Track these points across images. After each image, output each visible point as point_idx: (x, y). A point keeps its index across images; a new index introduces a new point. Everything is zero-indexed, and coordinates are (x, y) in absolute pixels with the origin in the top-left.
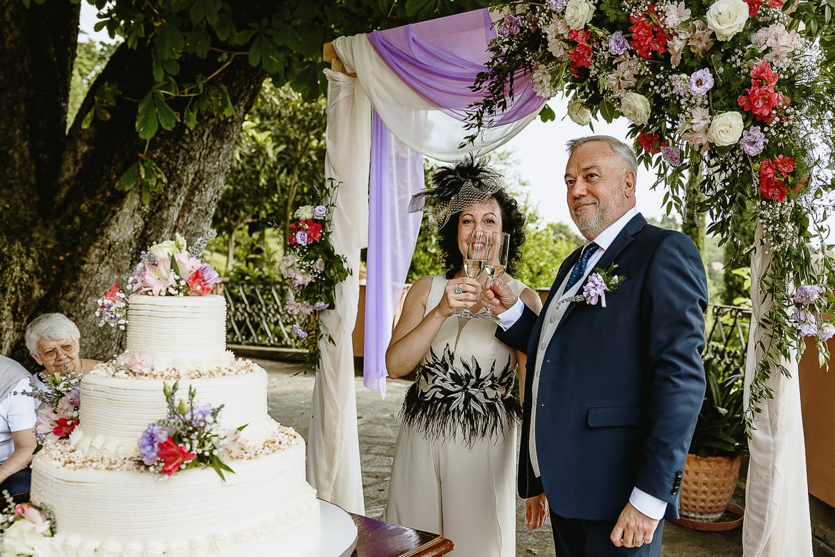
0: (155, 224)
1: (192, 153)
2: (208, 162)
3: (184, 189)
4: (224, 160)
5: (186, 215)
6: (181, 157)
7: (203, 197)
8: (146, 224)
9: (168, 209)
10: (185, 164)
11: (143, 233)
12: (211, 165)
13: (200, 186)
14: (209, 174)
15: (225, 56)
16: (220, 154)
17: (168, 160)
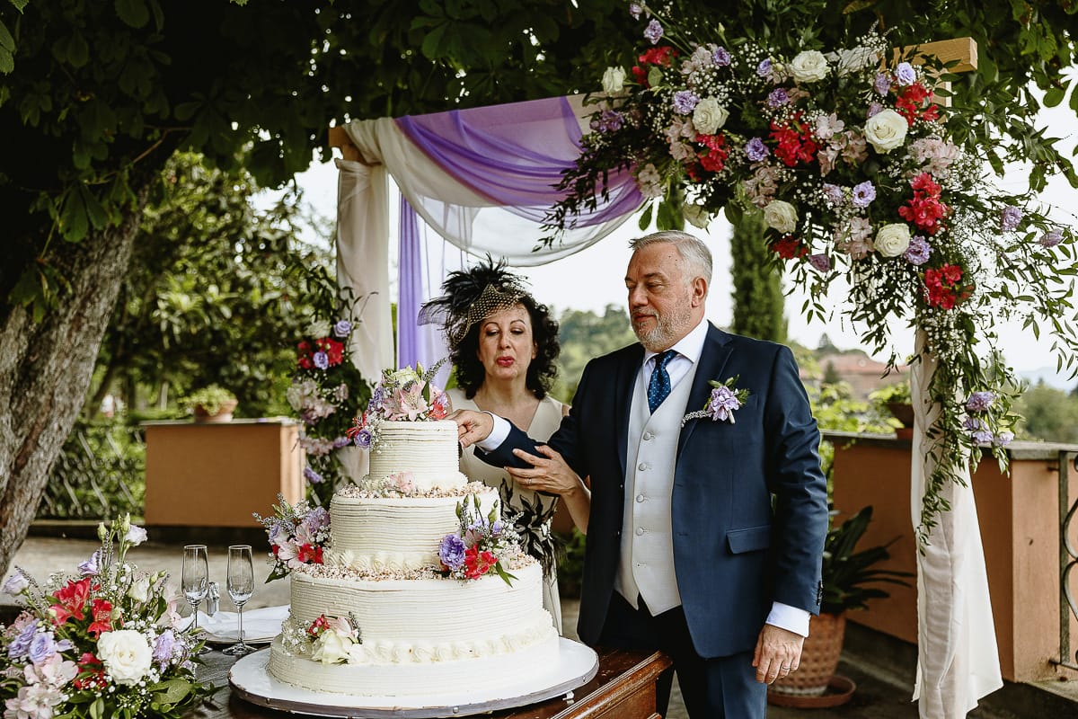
0: (41, 348)
1: (90, 254)
2: (104, 265)
3: (78, 301)
4: (122, 260)
5: (74, 334)
6: (78, 260)
7: (96, 311)
8: (30, 348)
9: (58, 327)
10: (82, 268)
11: (26, 359)
12: (106, 268)
13: (93, 296)
14: (104, 280)
15: (157, 133)
16: (118, 253)
17: (62, 264)
